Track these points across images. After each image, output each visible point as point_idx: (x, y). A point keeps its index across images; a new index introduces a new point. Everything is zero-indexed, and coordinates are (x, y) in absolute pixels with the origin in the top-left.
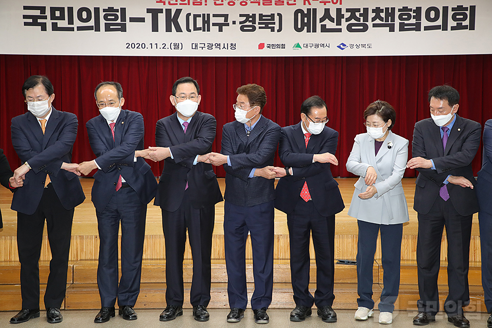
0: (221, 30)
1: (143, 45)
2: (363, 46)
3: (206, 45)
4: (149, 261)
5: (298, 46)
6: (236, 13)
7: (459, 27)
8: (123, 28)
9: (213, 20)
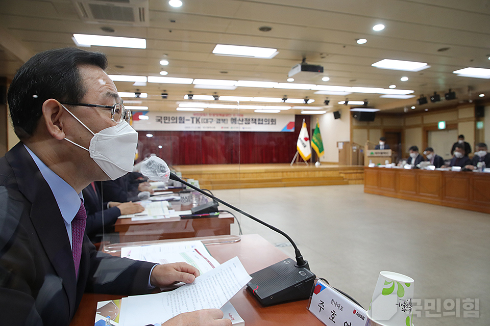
0: (211, 123)
2: (249, 128)
5: (232, 128)
6: (215, 118)
7: (272, 124)
8: (184, 122)
9: (209, 120)
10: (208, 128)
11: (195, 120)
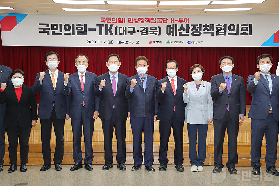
0: (132, 34)
1: (95, 42)
2: (199, 42)
3: (125, 42)
4: (98, 142)
5: (168, 42)
6: (138, 26)
7: (244, 34)
8: (85, 34)
9: (128, 30)
10: (127, 42)
11: (104, 29)
